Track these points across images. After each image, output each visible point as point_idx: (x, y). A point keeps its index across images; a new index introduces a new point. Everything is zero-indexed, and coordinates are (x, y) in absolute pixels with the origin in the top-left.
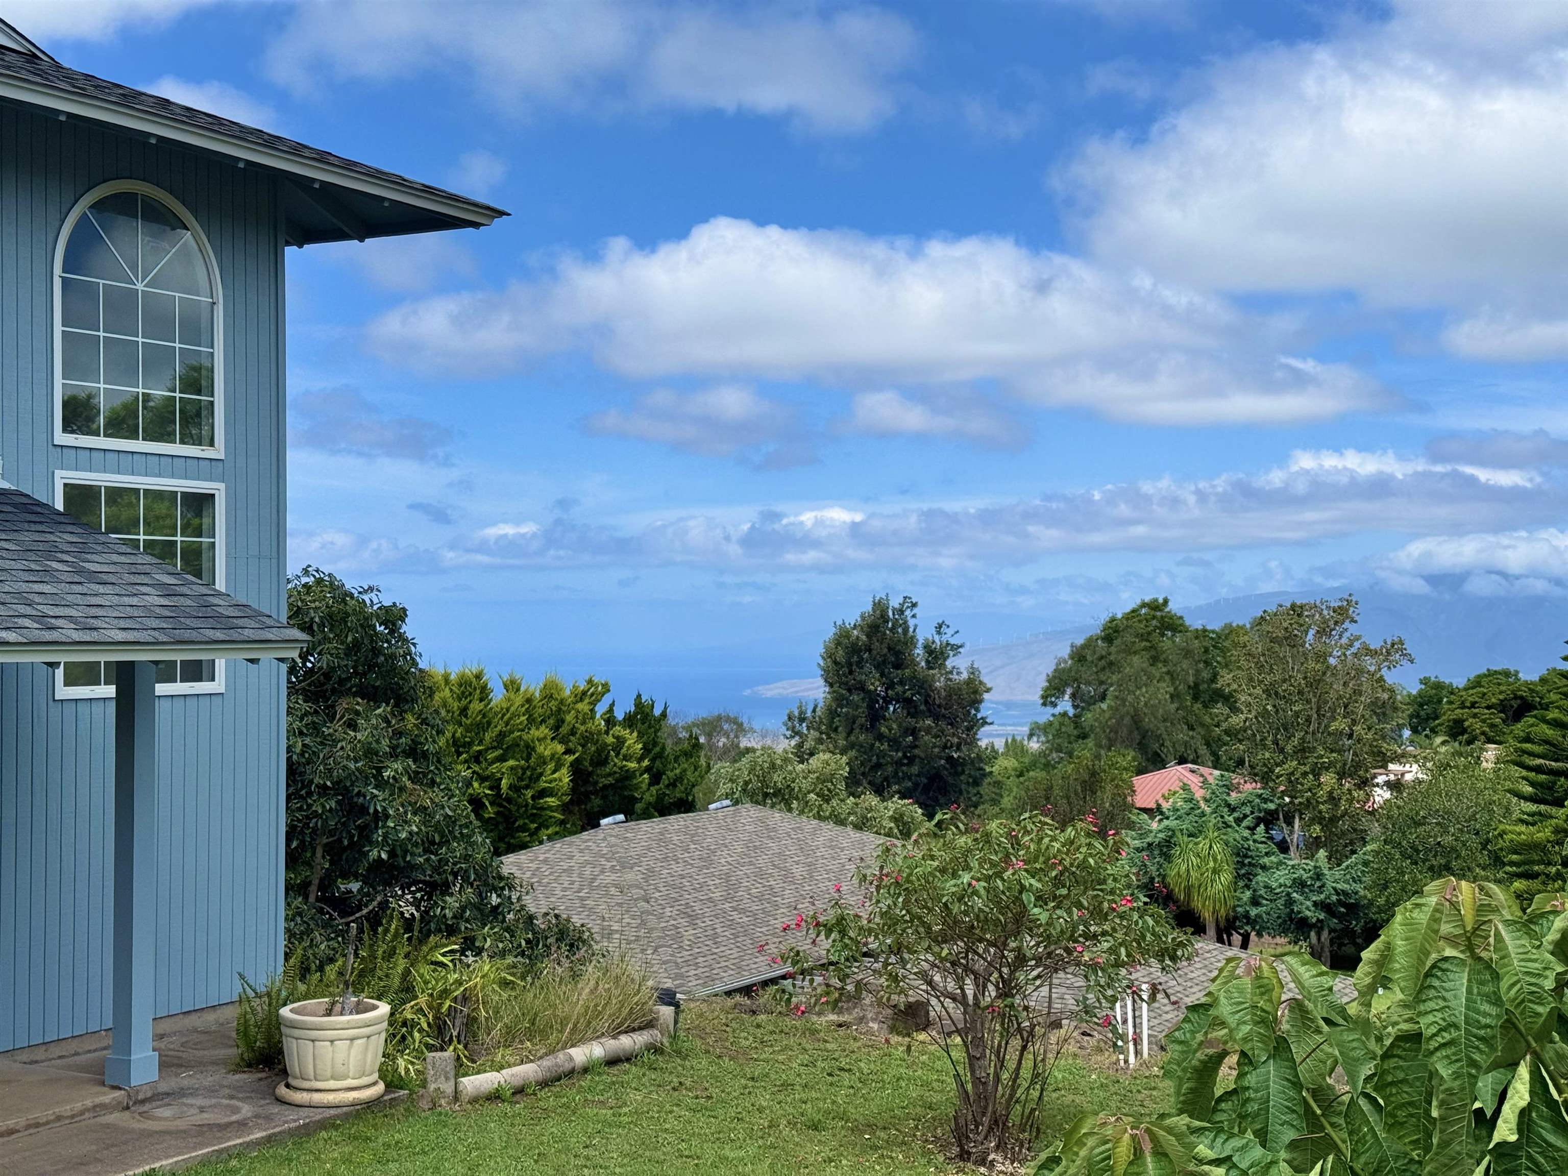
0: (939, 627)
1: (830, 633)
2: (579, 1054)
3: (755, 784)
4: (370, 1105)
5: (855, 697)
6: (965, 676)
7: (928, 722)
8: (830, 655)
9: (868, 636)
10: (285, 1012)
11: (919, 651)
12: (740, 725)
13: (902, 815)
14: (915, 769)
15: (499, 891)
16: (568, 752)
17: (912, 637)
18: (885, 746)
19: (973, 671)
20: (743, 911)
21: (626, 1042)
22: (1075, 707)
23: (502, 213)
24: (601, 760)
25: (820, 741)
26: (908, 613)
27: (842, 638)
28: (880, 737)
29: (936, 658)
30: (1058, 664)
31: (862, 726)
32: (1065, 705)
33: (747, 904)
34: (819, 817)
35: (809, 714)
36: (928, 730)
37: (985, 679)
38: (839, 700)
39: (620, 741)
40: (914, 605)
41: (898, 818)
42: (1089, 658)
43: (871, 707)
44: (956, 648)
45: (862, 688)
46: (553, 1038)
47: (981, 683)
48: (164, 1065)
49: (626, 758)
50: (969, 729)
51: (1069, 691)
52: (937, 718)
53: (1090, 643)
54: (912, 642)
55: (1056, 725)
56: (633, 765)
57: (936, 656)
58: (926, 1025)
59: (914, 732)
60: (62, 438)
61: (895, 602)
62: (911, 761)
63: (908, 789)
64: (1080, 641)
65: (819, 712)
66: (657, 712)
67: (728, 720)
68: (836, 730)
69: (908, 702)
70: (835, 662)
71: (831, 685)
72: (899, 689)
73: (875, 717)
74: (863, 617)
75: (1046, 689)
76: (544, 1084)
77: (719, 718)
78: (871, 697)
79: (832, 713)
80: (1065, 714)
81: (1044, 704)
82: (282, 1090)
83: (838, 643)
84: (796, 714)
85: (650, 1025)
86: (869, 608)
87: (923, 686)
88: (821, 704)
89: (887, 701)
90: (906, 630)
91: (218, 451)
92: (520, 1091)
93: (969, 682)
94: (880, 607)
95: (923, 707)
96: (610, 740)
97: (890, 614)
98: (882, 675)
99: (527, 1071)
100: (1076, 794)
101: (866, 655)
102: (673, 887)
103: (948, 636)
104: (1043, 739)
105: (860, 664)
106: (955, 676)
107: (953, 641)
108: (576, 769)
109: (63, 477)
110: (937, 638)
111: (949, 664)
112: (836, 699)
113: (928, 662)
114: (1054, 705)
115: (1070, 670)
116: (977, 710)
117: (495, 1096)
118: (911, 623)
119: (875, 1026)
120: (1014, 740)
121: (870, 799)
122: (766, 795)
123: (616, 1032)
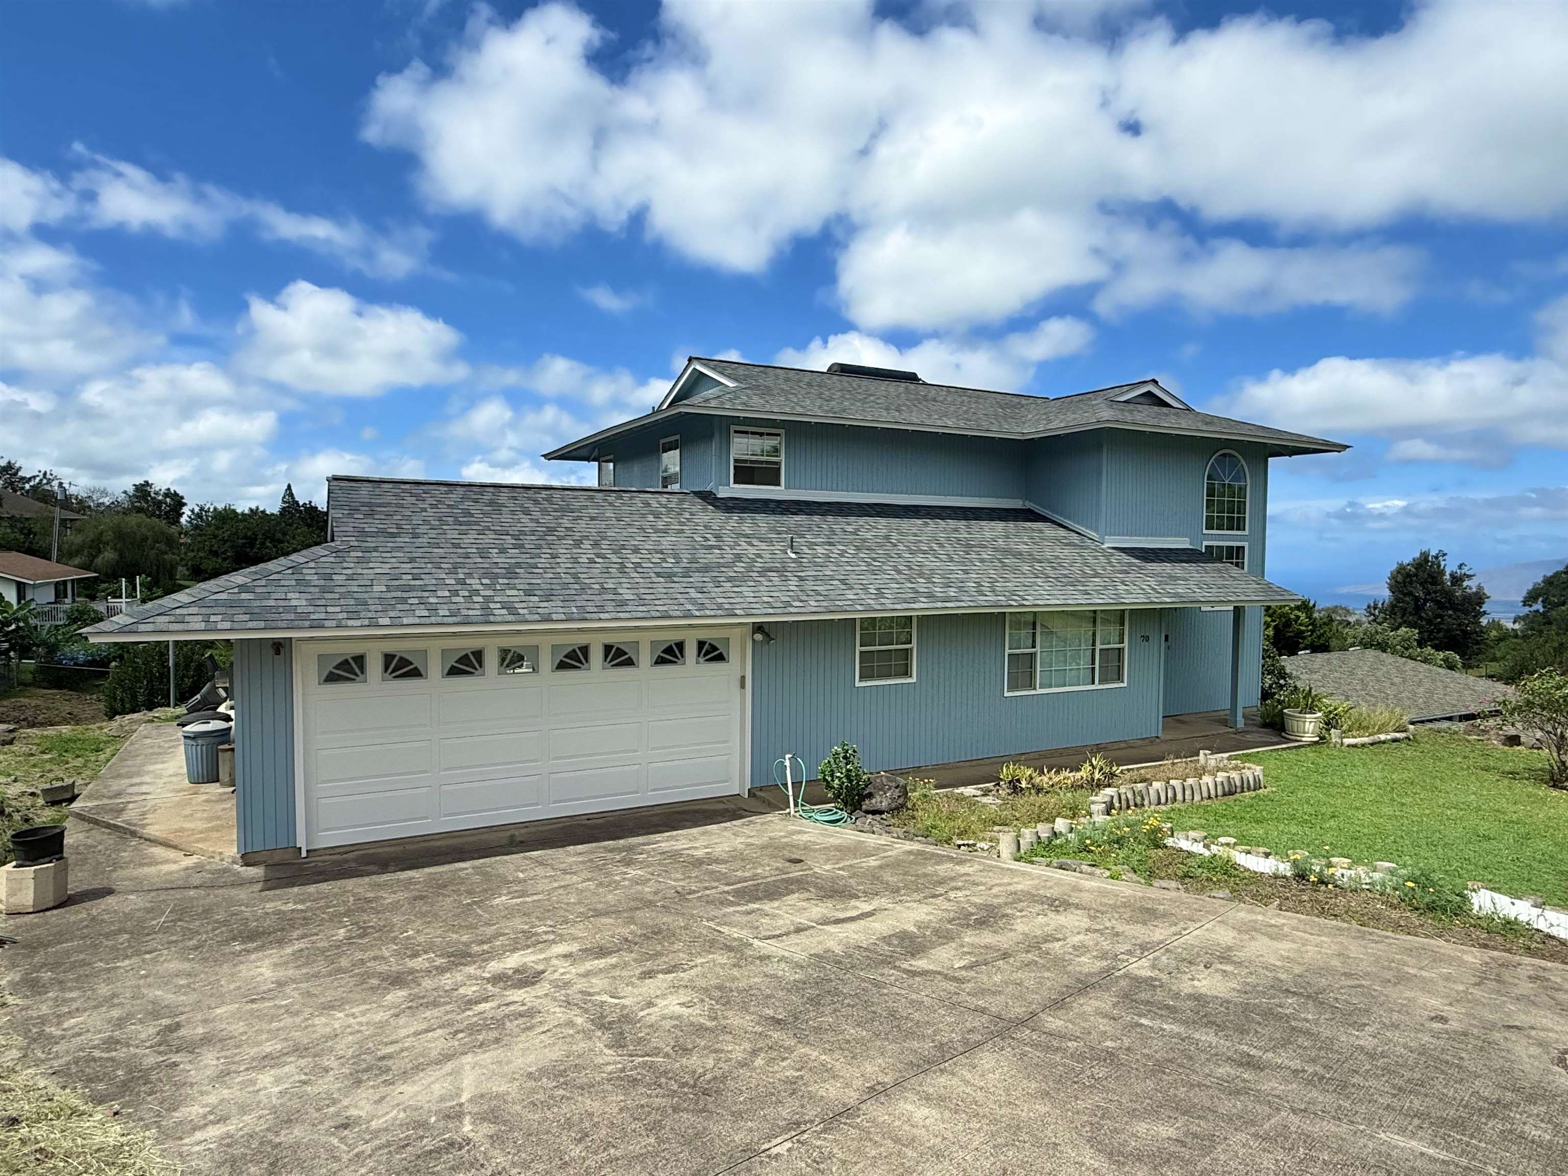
0: (1460, 567)
1: (1394, 567)
2: (1383, 737)
3: (1367, 640)
4: (1316, 743)
5: (1407, 599)
6: (1474, 590)
7: (1450, 612)
8: (1393, 577)
9: (1416, 569)
10: (1285, 711)
11: (1447, 577)
12: (1348, 611)
13: (1448, 658)
14: (1441, 635)
15: (1284, 678)
16: (1273, 621)
17: (1443, 570)
18: (1424, 623)
19: (1480, 587)
20: (1372, 696)
21: (1398, 735)
22: (1544, 607)
23: (1349, 447)
24: (1288, 624)
25: (1386, 619)
26: (1441, 558)
27: (1401, 569)
28: (1421, 618)
29: (1457, 581)
30: (1535, 585)
31: (1410, 613)
32: (1539, 606)
33: (1373, 692)
34: (1401, 656)
35: (1380, 606)
36: (1450, 616)
37: (1486, 591)
38: (1398, 600)
39: (1298, 617)
40: (1445, 555)
41: (1446, 660)
42: (1555, 583)
43: (1416, 604)
44: (1469, 577)
45: (1410, 594)
46: (1370, 730)
47: (1484, 594)
48: (1245, 725)
49: (1301, 625)
50: (1475, 617)
51: (1541, 599)
52: (1456, 610)
53: (1557, 574)
54: (1442, 573)
55: (1531, 616)
56: (1303, 628)
57: (1457, 580)
58: (1519, 744)
59: (1441, 617)
60: (1205, 531)
61: (1433, 553)
62: (1439, 631)
63: (1436, 644)
64: (1550, 574)
65: (1385, 605)
66: (1311, 604)
67: (1341, 608)
68: (1395, 614)
69: (1438, 603)
70: (1396, 581)
71: (1393, 592)
72: (1433, 595)
73: (1418, 608)
74: (1414, 560)
75: (1525, 598)
76: (1372, 744)
77: (1336, 607)
78: (1417, 599)
79: (1393, 606)
80: (1537, 611)
81: (1524, 605)
82: (1283, 734)
83: (1398, 572)
84: (1372, 605)
85: (1405, 731)
86: (1418, 555)
87: (1449, 595)
88: (1387, 601)
89: (1426, 601)
90: (1439, 566)
91: (1246, 532)
92: (1363, 745)
93: (1477, 593)
94: (1425, 556)
95: (1447, 605)
96: (1292, 617)
97: (1430, 559)
98: (1424, 588)
99: (1365, 740)
100: (1549, 653)
101: (1414, 578)
102: (1336, 682)
103: (1465, 570)
104: (1522, 623)
105: (1411, 582)
106: (1468, 590)
107: (1468, 573)
108: (1275, 628)
109: (1205, 543)
110: (1458, 571)
111: (1465, 584)
112: (1396, 599)
113: (1452, 582)
114: (1531, 606)
115: (1542, 588)
116: (1481, 607)
117: (1355, 746)
118: (1442, 563)
119: (1495, 742)
120: (1493, 621)
121: (1429, 650)
122: (1372, 645)
123: (1395, 731)
